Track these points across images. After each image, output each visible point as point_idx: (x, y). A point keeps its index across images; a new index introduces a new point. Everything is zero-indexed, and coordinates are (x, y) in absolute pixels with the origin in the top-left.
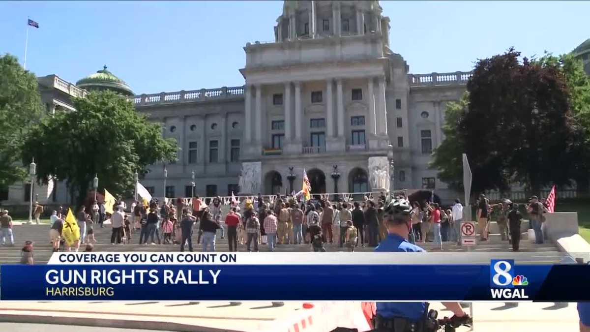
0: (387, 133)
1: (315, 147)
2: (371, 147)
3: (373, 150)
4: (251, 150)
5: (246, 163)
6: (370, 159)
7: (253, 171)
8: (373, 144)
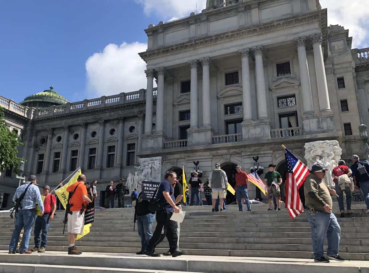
0: (329, 108)
1: (232, 135)
2: (306, 128)
3: (310, 133)
4: (150, 143)
5: (144, 159)
6: (307, 145)
7: (151, 168)
8: (310, 125)
